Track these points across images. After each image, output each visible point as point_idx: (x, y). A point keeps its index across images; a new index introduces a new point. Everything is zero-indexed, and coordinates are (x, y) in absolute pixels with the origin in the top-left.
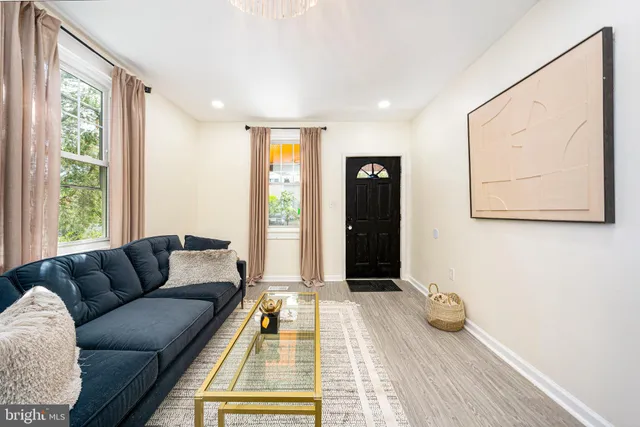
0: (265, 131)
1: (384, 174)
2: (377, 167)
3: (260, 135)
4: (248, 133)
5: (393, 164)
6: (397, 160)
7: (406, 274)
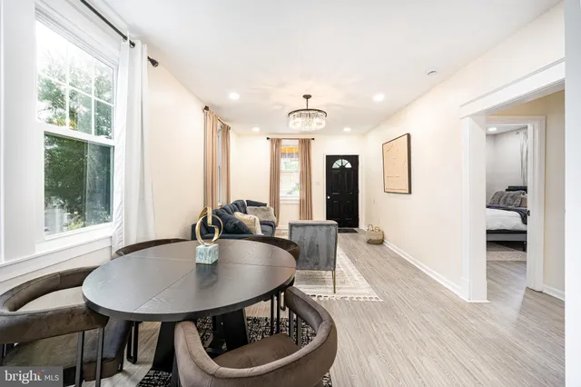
0: (279, 140)
1: (349, 166)
2: (345, 162)
3: (276, 142)
4: (269, 142)
5: (354, 159)
6: (357, 157)
7: (362, 225)
